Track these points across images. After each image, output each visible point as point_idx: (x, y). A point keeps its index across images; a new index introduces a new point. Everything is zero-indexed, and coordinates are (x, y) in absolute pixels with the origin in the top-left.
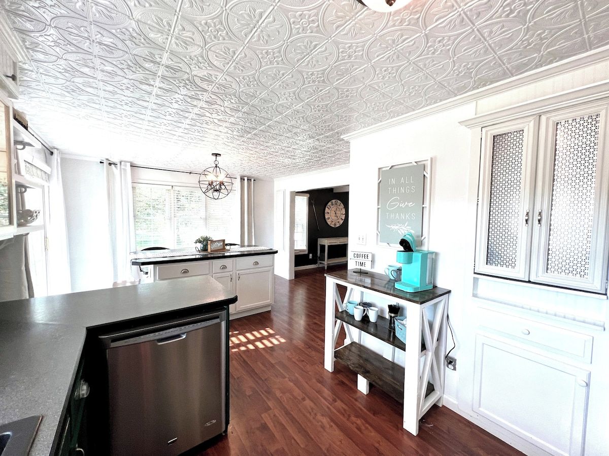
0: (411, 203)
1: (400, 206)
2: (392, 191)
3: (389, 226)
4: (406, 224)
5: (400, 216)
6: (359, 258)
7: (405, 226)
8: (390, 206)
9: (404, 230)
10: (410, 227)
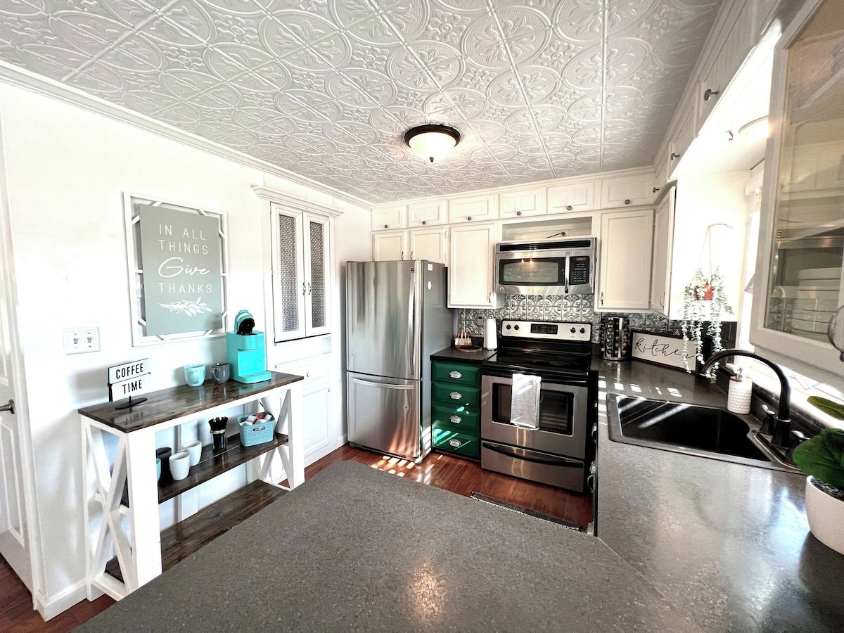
0: (204, 270)
1: (186, 272)
2: (166, 245)
3: (167, 306)
4: (199, 300)
5: (187, 288)
6: (126, 377)
7: (197, 303)
8: (164, 271)
9: (195, 309)
10: (205, 304)
